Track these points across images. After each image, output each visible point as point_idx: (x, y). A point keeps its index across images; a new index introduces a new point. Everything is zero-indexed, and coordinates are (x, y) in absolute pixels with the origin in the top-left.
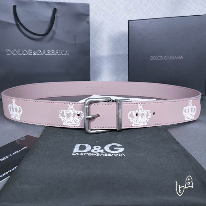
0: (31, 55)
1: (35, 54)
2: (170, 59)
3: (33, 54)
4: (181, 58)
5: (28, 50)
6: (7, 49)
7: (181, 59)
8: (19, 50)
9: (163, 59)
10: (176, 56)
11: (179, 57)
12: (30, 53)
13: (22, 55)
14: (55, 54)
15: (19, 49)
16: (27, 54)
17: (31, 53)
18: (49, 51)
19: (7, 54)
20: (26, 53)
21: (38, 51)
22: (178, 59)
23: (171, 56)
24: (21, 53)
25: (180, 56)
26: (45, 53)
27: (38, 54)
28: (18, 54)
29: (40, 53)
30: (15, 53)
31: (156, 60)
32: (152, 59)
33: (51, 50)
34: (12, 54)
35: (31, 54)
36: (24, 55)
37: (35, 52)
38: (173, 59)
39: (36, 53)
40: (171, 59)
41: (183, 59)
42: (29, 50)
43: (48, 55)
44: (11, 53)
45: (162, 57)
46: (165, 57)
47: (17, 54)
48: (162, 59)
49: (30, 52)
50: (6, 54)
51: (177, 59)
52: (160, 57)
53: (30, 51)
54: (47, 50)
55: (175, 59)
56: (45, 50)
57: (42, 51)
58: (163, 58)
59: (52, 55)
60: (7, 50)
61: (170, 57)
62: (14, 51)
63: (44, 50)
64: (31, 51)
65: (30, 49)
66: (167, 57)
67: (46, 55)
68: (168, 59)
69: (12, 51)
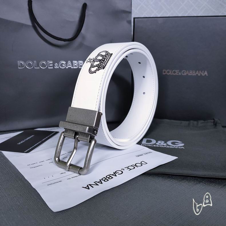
0: (52, 68)
1: (56, 67)
2: (189, 75)
3: (54, 67)
4: (205, 74)
6: (19, 60)
7: (206, 75)
8: (35, 62)
9: (180, 74)
10: (197, 72)
11: (202, 72)
12: (50, 65)
15: (35, 60)
16: (47, 66)
17: (52, 65)
18: (75, 62)
19: (19, 68)
20: (45, 66)
21: (61, 63)
22: (201, 75)
23: (191, 71)
24: (38, 66)
25: (203, 72)
28: (34, 67)
29: (64, 65)
30: (29, 65)
31: (170, 75)
32: (165, 74)
33: (79, 61)
34: (25, 66)
35: (51, 67)
36: (43, 68)
37: (56, 64)
38: (194, 75)
39: (58, 65)
40: (191, 75)
41: (207, 75)
42: (49, 62)
43: (74, 68)
44: (24, 66)
45: (178, 71)
46: (183, 71)
47: (32, 67)
48: (178, 74)
49: (51, 64)
50: (18, 67)
51: (199, 75)
52: (176, 71)
53: (50, 62)
54: (73, 61)
55: (197, 75)
57: (67, 63)
58: (180, 73)
59: (79, 68)
60: (18, 62)
61: (189, 72)
62: (28, 63)
63: (69, 61)
64: (52, 62)
65: (50, 60)
66: (185, 71)
67: (72, 68)
68: (187, 74)
69: (26, 63)
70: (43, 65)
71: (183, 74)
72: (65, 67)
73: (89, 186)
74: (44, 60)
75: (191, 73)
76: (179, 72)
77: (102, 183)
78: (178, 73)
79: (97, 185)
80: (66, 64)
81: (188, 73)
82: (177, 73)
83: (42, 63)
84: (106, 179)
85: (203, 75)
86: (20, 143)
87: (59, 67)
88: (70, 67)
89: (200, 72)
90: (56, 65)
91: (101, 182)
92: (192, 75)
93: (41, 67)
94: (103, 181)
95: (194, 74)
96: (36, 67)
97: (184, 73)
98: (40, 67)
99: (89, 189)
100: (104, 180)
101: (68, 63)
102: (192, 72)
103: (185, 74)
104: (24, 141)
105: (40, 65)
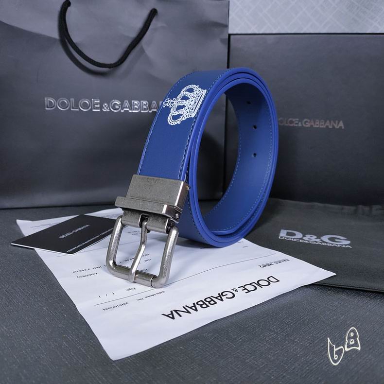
0: (99, 110)
2: (314, 126)
3: (101, 110)
4: (339, 126)
5: (91, 101)
6: (47, 96)
7: (341, 127)
8: (72, 100)
9: (300, 125)
10: (328, 122)
11: (335, 123)
12: (96, 106)
13: (78, 110)
14: (150, 110)
15: (72, 98)
16: (90, 108)
17: (99, 106)
18: (136, 102)
19: (47, 109)
20: (88, 108)
21: (113, 104)
22: (334, 127)
23: (318, 121)
24: (77, 106)
25: (337, 122)
26: (129, 108)
27: (112, 110)
28: (70, 109)
29: (117, 107)
30: (63, 105)
33: (141, 102)
34: (57, 107)
35: (97, 108)
36: (84, 110)
37: (106, 104)
38: (322, 127)
39: (109, 106)
40: (318, 126)
41: (343, 128)
42: (94, 101)
43: (134, 111)
44: (54, 106)
45: (297, 119)
46: (305, 120)
47: (68, 108)
49: (97, 104)
50: (45, 108)
51: (331, 127)
52: (294, 120)
53: (96, 102)
54: (133, 101)
56: (127, 101)
57: (122, 104)
58: (300, 123)
59: (142, 112)
60: (46, 99)
61: (315, 123)
62: (61, 101)
63: (125, 101)
64: (99, 102)
65: (96, 98)
66: (309, 121)
67: (130, 111)
68: (312, 126)
69: (58, 101)
70: (85, 106)
71: (304, 125)
72: (120, 109)
73: (174, 312)
74: (86, 98)
75: (318, 123)
76: (299, 121)
77: (196, 310)
78: (298, 124)
79: (189, 312)
80: (120, 106)
81: (313, 124)
82: (296, 124)
83: (82, 102)
84: (204, 303)
85: (337, 127)
86: (63, 237)
87: (110, 109)
88: (128, 111)
89: (332, 122)
90: (105, 106)
91: (196, 308)
92: (319, 128)
93: (82, 109)
94: (198, 307)
95: (322, 125)
96: (73, 108)
97: (307, 123)
98: (80, 109)
99: (173, 318)
100: (201, 306)
101: (125, 103)
102: (320, 123)
103: (308, 125)
104: (70, 234)
105: (79, 104)
